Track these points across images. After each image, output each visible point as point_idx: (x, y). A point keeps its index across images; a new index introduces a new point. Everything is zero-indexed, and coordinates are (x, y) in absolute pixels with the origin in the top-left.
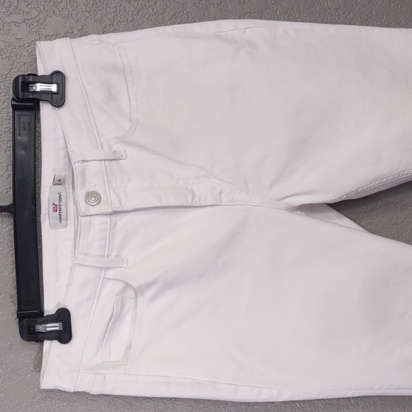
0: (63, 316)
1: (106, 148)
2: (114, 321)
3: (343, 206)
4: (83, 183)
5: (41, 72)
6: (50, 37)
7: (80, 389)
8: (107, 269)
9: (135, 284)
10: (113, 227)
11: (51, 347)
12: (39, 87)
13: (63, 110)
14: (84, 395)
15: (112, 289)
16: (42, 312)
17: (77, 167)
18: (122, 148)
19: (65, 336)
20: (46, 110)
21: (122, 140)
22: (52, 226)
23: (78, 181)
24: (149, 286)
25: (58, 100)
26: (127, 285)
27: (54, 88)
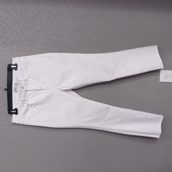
0: (16, 109)
1: (25, 78)
2: (26, 111)
3: (74, 90)
4: (21, 85)
5: (13, 64)
6: (15, 57)
7: (19, 123)
8: (25, 101)
9: (30, 104)
10: (26, 93)
11: (14, 115)
12: (12, 67)
13: (17, 71)
14: (20, 124)
15: (26, 105)
16: (12, 109)
17: (19, 82)
18: (28, 78)
19: (16, 113)
20: (14, 71)
21: (28, 77)
22: (14, 93)
23: (20, 84)
24: (32, 105)
25: (16, 69)
26: (29, 104)
27: (15, 67)
